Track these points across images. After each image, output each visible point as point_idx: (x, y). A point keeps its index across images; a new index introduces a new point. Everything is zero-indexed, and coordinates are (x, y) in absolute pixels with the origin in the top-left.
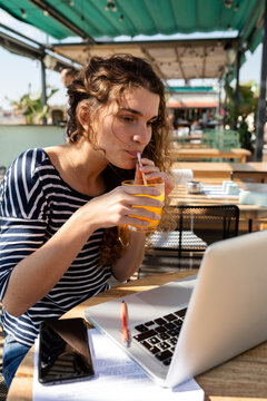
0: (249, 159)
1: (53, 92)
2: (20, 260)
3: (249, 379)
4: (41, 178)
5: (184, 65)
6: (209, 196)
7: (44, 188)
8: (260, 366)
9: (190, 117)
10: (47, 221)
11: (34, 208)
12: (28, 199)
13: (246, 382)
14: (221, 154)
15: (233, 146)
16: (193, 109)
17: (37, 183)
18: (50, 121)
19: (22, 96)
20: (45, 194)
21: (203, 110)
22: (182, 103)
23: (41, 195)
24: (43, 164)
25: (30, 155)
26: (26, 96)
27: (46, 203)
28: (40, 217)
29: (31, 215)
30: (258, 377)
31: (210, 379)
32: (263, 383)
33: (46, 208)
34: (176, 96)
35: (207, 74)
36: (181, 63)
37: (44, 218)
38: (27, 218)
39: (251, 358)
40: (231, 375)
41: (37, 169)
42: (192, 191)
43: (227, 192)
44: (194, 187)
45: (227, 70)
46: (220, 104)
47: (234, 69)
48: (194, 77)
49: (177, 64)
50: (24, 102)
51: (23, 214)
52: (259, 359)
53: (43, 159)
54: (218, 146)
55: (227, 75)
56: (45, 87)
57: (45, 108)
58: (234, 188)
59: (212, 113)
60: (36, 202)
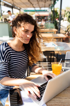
0: (57, 33)
1: (4, 12)
3: (57, 102)
5: (40, 4)
6: (47, 47)
8: (60, 99)
9: (41, 18)
13: (57, 103)
15: (53, 28)
16: (42, 16)
18: (3, 20)
21: (45, 16)
22: (39, 15)
25: (3, 44)
29: (4, 61)
30: (59, 102)
31: (49, 103)
32: (60, 104)
34: (38, 13)
35: (46, 6)
36: (39, 4)
38: (3, 61)
39: (58, 97)
40: (53, 102)
43: (51, 45)
44: (43, 44)
45: (51, 6)
46: (49, 15)
47: (53, 5)
48: (42, 7)
49: (38, 5)
51: (2, 60)
52: (59, 97)
53: (7, 45)
54: (49, 28)
55: (51, 7)
56: (1, 11)
57: (2, 17)
58: (53, 44)
59: (47, 17)
60: (5, 57)
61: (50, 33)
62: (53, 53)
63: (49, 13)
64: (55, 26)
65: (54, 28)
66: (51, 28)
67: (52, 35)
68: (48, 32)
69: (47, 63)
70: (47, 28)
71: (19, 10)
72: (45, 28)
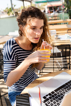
1: (15, 6)
2: (10, 72)
4: (14, 48)
6: (61, 40)
7: (15, 51)
10: (16, 60)
11: (13, 57)
12: (11, 55)
14: (64, 21)
15: (67, 18)
16: (55, 7)
17: (13, 50)
18: (14, 15)
19: (6, 8)
20: (15, 53)
21: (58, 7)
22: (51, 5)
23: (14, 53)
24: (14, 44)
26: (7, 8)
27: (16, 55)
28: (14, 59)
33: (16, 57)
34: (50, 3)
37: (15, 59)
41: (12, 46)
42: (56, 38)
43: (66, 38)
44: (57, 37)
46: (63, 4)
50: (7, 10)
53: (14, 42)
54: (63, 19)
56: (12, 5)
57: (13, 11)
58: (68, 37)
59: (60, 7)
60: (13, 55)
61: (64, 24)
62: (68, 46)
63: (63, 2)
64: (69, 16)
65: (69, 18)
66: (65, 18)
67: (67, 26)
68: (62, 23)
69: (62, 58)
70: (60, 19)
71: (30, 2)
72: (59, 19)
